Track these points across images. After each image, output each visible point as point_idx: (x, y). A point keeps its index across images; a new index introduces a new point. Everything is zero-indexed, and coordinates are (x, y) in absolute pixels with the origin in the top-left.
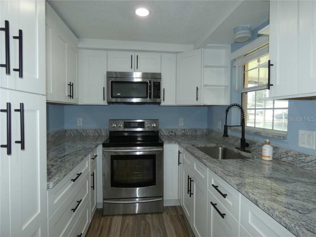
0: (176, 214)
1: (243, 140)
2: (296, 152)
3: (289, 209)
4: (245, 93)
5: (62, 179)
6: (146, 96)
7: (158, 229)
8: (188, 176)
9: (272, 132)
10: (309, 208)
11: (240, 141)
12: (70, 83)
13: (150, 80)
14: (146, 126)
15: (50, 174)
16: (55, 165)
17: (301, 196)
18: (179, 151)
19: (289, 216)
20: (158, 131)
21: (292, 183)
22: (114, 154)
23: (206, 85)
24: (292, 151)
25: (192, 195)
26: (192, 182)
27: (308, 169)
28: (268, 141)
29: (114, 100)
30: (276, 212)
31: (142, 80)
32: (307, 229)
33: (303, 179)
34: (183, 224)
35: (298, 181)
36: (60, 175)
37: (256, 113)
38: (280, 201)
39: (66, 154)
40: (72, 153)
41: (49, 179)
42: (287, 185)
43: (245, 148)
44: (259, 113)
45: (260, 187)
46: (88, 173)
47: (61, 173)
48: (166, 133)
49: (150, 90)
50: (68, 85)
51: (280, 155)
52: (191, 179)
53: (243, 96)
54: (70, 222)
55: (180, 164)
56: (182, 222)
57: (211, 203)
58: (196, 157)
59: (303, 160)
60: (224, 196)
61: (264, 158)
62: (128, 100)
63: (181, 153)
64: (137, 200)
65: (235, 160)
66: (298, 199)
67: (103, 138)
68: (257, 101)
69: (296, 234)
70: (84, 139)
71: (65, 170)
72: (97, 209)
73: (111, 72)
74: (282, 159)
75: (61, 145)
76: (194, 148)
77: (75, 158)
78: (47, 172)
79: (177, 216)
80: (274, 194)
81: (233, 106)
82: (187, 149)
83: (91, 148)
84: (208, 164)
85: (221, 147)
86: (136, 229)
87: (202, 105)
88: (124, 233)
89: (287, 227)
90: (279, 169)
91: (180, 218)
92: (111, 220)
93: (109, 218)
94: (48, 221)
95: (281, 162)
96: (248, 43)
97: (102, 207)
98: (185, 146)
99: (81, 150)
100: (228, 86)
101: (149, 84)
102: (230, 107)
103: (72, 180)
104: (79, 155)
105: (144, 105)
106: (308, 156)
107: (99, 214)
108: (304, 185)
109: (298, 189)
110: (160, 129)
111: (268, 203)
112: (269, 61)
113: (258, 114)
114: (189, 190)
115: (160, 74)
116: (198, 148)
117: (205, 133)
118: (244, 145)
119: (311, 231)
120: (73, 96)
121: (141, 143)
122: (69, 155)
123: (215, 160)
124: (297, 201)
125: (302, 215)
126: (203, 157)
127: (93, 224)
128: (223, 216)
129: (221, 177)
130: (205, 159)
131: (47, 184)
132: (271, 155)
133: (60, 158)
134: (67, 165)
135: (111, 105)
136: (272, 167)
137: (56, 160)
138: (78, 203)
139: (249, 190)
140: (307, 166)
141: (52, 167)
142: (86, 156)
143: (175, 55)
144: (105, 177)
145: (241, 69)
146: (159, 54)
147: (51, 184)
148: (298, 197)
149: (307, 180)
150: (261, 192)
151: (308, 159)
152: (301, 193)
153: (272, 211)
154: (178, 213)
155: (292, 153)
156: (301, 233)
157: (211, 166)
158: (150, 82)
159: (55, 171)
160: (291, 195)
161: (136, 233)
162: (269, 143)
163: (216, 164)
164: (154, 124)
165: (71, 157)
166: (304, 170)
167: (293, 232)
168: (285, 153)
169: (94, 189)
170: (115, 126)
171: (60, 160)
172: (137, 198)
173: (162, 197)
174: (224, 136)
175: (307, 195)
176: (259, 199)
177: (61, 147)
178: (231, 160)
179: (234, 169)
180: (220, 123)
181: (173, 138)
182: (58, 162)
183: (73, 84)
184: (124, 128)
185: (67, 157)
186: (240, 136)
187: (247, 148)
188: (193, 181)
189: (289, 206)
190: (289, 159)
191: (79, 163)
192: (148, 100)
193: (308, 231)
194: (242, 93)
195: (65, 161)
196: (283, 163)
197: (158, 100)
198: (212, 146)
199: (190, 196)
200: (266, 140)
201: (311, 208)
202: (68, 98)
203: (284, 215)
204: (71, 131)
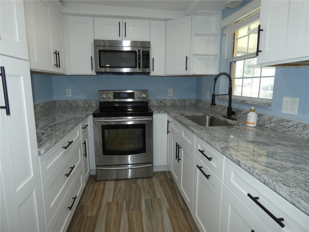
0: (165, 178)
1: (230, 108)
2: (279, 119)
3: (268, 168)
4: (234, 62)
5: (53, 146)
6: (135, 66)
7: (149, 192)
8: (177, 143)
9: (257, 100)
10: (287, 167)
11: (226, 110)
12: (56, 51)
13: (139, 48)
14: (136, 96)
15: (40, 141)
16: (45, 133)
17: (280, 157)
18: (168, 120)
19: (268, 173)
20: (147, 102)
21: (273, 145)
22: (105, 124)
23: (196, 55)
24: (275, 117)
25: (179, 160)
26: (180, 149)
27: (289, 133)
28: (253, 108)
29: (103, 70)
30: (256, 171)
31: (131, 49)
32: (284, 184)
33: (283, 143)
34: (172, 187)
35: (279, 144)
36: (50, 142)
37: (243, 85)
38: (261, 161)
39: (56, 124)
40: (62, 122)
41: (40, 146)
42: (268, 148)
43: (231, 116)
44: (247, 85)
45: (243, 149)
46: (79, 141)
47: (52, 140)
48: (155, 104)
49: (139, 59)
50: (54, 53)
51: (263, 122)
52: (179, 145)
53: (231, 65)
54: (64, 186)
55: (169, 133)
56: (170, 184)
57: (197, 166)
58: (184, 125)
59: (285, 126)
60: (210, 159)
61: (248, 125)
62: (117, 70)
63: (170, 122)
64: (129, 166)
65: (221, 127)
66: (277, 159)
67: (94, 109)
68: (244, 73)
69: (273, 188)
70: (75, 110)
71: (55, 137)
72: (90, 175)
73: (99, 40)
74: (266, 125)
75: (51, 115)
76: (183, 116)
77: (66, 127)
78: (38, 140)
79: (166, 180)
80: (255, 155)
81: (221, 75)
82: (175, 118)
83: (81, 117)
84: (195, 131)
85: (209, 116)
86: (128, 192)
87: (191, 74)
88: (116, 195)
89: (265, 183)
90: (262, 134)
91: (169, 182)
92: (105, 184)
93: (102, 183)
94: (42, 184)
95: (264, 128)
96: (240, 9)
97: (95, 173)
98: (174, 115)
99: (72, 119)
100: (217, 55)
101: (138, 54)
102: (218, 76)
103: (63, 147)
104: (70, 124)
105: (133, 76)
106: (290, 121)
107: (93, 179)
108: (284, 148)
109: (279, 151)
110: (150, 100)
111: (249, 163)
112: (259, 26)
113: (245, 86)
114: (177, 156)
115: (149, 43)
116: (186, 117)
117: (194, 103)
118: (231, 113)
119: (287, 185)
120: (59, 66)
121: (131, 113)
122: (60, 124)
123: (202, 127)
124: (276, 161)
125: (280, 172)
126: (191, 125)
127: (87, 188)
128: (208, 177)
129: (207, 142)
130: (192, 126)
131: (38, 151)
132: (255, 122)
133: (50, 127)
134: (58, 133)
135: (100, 76)
136: (255, 132)
137: (46, 129)
138: (71, 169)
139: (233, 153)
140: (288, 131)
141: (43, 135)
142: (76, 125)
143: (164, 22)
144: (97, 146)
145: (231, 37)
146: (148, 21)
147: (42, 151)
148: (278, 157)
149: (286, 143)
150: (244, 154)
151: (290, 124)
152: (280, 154)
153: (252, 170)
154: (166, 177)
155: (275, 119)
156: (278, 187)
157: (198, 132)
158: (139, 51)
159: (46, 139)
160: (271, 156)
161: (128, 195)
162: (254, 111)
163: (202, 130)
164: (144, 95)
165: (61, 126)
166: (284, 134)
167: (271, 187)
168: (268, 120)
169: (86, 157)
170: (105, 96)
171: (50, 129)
172: (129, 164)
173: (152, 163)
174: (211, 105)
175: (286, 155)
176: (241, 160)
177: (51, 117)
178: (218, 127)
179: (220, 135)
180: (209, 93)
181: (163, 108)
182: (49, 131)
183: (58, 52)
184: (114, 99)
185: (57, 126)
186: (227, 105)
187: (233, 116)
188: (181, 147)
189: (269, 165)
190: (272, 125)
191: (69, 132)
192: (137, 70)
193: (284, 185)
194: (231, 63)
195: (55, 129)
196: (266, 129)
197: (147, 70)
198: (200, 115)
199: (178, 162)
200: (251, 107)
201: (289, 166)
202: (55, 68)
203: (264, 172)
204: (61, 102)
